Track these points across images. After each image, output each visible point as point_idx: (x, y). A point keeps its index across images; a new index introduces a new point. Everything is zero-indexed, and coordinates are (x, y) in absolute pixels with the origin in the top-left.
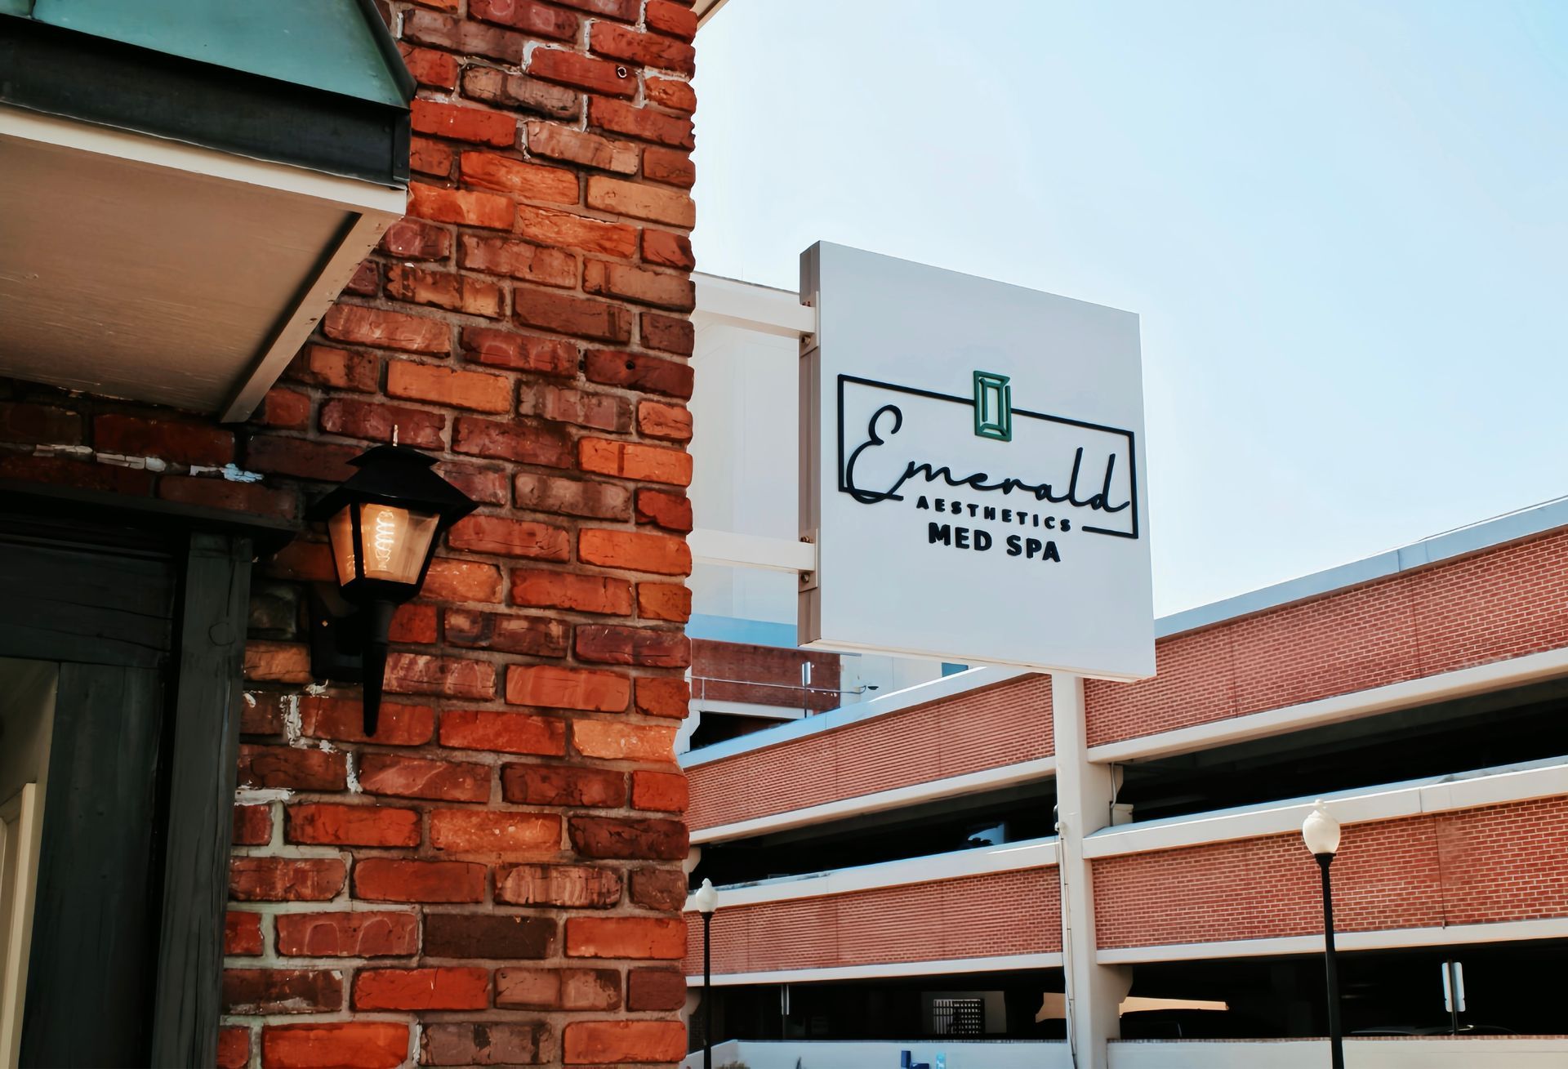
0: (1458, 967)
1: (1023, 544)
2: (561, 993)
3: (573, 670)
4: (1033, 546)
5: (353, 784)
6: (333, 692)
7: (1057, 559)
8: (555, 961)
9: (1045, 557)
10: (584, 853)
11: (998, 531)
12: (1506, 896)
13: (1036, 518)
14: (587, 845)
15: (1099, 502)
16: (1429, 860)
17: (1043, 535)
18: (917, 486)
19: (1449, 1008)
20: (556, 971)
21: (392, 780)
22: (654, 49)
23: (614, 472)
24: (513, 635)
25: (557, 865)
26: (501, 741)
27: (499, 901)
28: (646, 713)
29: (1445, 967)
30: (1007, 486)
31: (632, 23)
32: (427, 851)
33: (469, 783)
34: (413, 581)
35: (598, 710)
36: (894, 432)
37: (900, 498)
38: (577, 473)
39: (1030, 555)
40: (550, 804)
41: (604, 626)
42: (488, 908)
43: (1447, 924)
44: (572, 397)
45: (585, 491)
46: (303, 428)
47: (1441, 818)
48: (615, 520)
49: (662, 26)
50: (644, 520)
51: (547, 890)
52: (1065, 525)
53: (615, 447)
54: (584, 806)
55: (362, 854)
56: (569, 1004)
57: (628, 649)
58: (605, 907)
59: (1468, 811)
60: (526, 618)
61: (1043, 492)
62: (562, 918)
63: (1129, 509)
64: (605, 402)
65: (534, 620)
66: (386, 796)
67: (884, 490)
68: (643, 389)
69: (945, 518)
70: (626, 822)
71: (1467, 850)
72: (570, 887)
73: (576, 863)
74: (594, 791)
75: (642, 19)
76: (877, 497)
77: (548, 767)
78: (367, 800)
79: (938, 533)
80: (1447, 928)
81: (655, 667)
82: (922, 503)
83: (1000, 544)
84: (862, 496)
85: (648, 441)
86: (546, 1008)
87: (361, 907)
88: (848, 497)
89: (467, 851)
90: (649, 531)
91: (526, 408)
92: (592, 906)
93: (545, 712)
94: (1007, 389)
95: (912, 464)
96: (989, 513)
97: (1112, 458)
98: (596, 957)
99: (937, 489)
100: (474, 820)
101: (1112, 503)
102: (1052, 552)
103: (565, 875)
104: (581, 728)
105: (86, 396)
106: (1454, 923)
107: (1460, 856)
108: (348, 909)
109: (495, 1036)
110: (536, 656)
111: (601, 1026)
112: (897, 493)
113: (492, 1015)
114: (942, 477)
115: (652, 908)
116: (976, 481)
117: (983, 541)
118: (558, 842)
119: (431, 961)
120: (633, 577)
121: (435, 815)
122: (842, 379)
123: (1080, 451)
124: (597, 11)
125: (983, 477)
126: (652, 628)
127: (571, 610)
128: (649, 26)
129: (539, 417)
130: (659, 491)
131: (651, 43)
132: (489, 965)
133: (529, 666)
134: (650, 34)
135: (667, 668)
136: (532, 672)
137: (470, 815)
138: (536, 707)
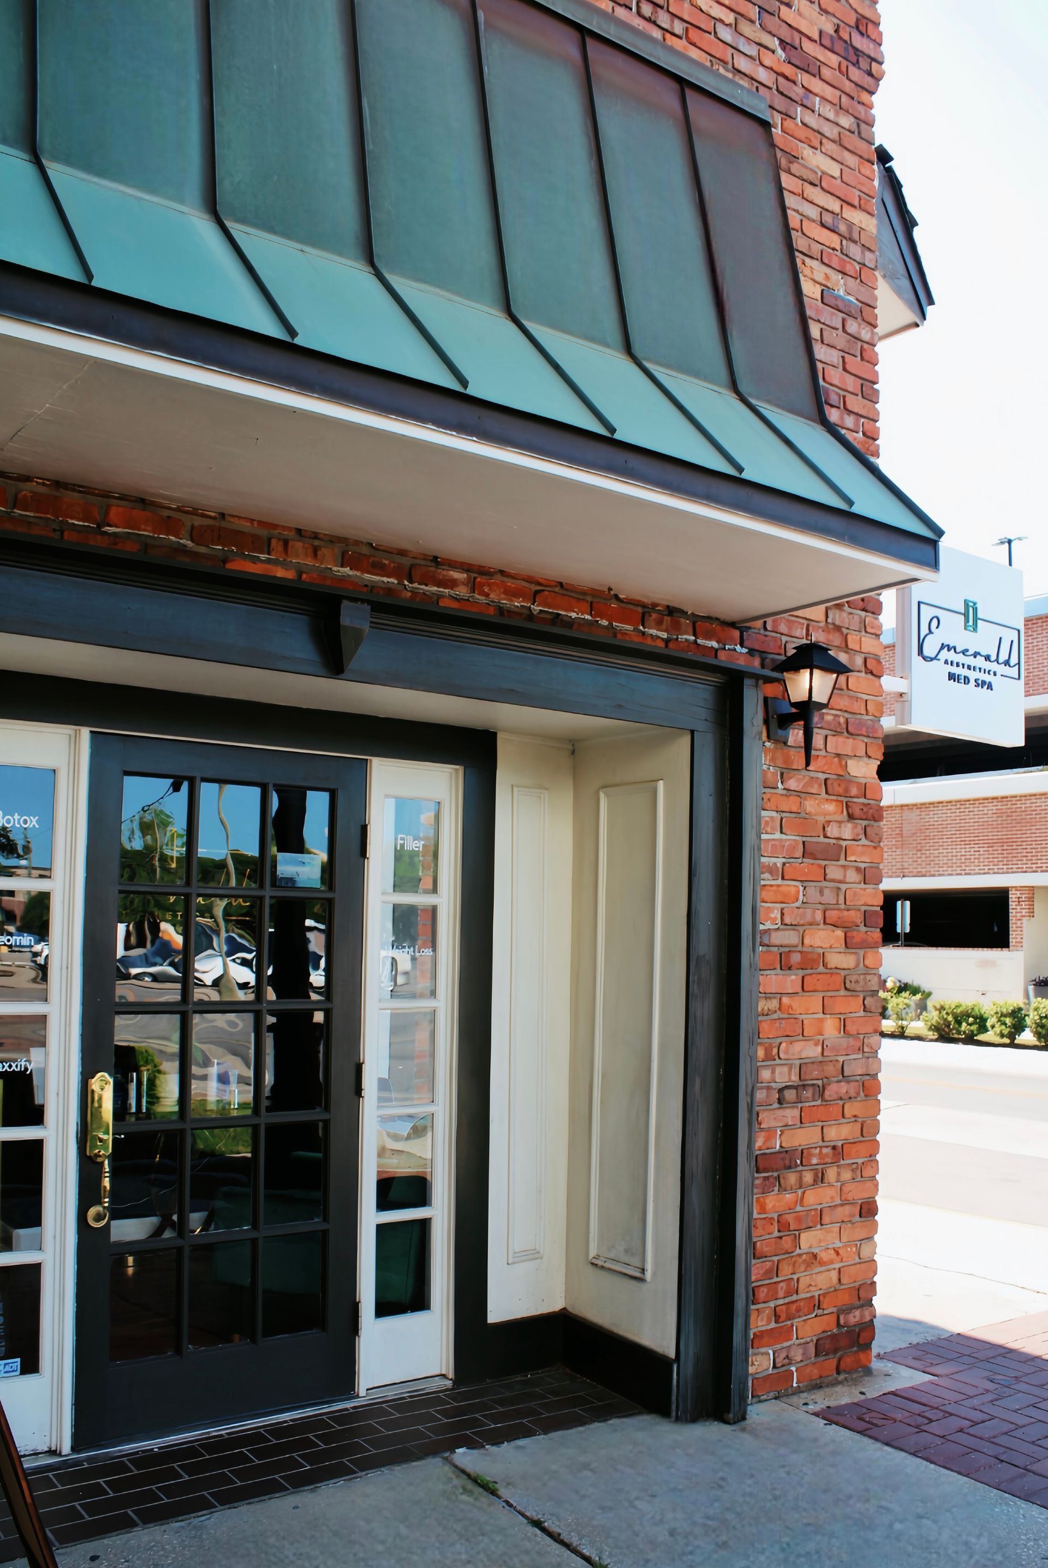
0: (908, 903)
1: (980, 682)
2: (845, 876)
3: (848, 738)
4: (984, 683)
5: (780, 785)
6: (773, 745)
7: (992, 690)
8: (842, 862)
9: (988, 689)
10: (851, 817)
11: (972, 675)
12: (943, 860)
13: (985, 670)
14: (853, 814)
15: (1007, 663)
16: (896, 834)
17: (987, 678)
18: (945, 654)
19: (899, 930)
20: (843, 866)
21: (792, 784)
22: (867, 445)
23: (858, 650)
24: (828, 723)
25: (843, 822)
26: (826, 768)
27: (825, 837)
28: (870, 757)
29: (899, 903)
30: (976, 655)
31: (857, 433)
32: (803, 815)
33: (816, 786)
34: (807, 699)
35: (855, 756)
36: (937, 628)
37: (939, 660)
38: (846, 650)
39: (982, 687)
40: (840, 796)
41: (856, 719)
42: (822, 839)
43: (904, 876)
44: (845, 615)
45: (850, 658)
46: (759, 630)
47: (906, 808)
48: (859, 671)
49: (869, 434)
50: (868, 671)
51: (840, 833)
52: (995, 674)
53: (858, 638)
54: (851, 797)
55: (784, 815)
56: (847, 881)
57: (864, 729)
58: (857, 841)
59: (925, 804)
60: (832, 715)
61: (987, 658)
62: (844, 844)
63: (1017, 666)
64: (856, 617)
65: (836, 716)
66: (791, 790)
67: (933, 656)
68: (866, 611)
69: (954, 670)
70: (864, 804)
71: (921, 829)
72: (847, 831)
73: (848, 821)
74: (854, 791)
75: (861, 430)
76: (932, 659)
77: (839, 779)
78: (785, 792)
79: (952, 677)
80: (904, 878)
81: (873, 737)
82: (946, 662)
83: (972, 683)
84: (925, 658)
85: (868, 635)
86: (840, 882)
87: (783, 837)
88: (920, 658)
89: (815, 815)
90: (870, 676)
91: (830, 620)
92: (854, 840)
93: (838, 755)
94: (976, 608)
95: (943, 644)
96: (969, 667)
97: (1012, 641)
98: (855, 861)
99: (951, 656)
100: (817, 802)
101: (1012, 664)
102: (990, 687)
103: (846, 826)
104: (850, 763)
105: (693, 614)
106: (908, 876)
107: (916, 833)
108: (779, 838)
109: (826, 892)
110: (836, 731)
111: (858, 890)
112: (938, 657)
113: (824, 884)
114: (953, 650)
115: (872, 841)
116: (964, 652)
117: (967, 680)
118: (842, 812)
119: (804, 860)
120: (865, 697)
121: (805, 799)
122: (919, 603)
123: (1000, 639)
124: (846, 427)
125: (967, 650)
126: (871, 720)
127: (846, 711)
128: (864, 434)
129: (834, 624)
130: (873, 658)
131: (866, 442)
132: (823, 863)
133: (834, 736)
134: (865, 438)
135: (875, 738)
136: (835, 738)
137: (816, 799)
138: (835, 754)
